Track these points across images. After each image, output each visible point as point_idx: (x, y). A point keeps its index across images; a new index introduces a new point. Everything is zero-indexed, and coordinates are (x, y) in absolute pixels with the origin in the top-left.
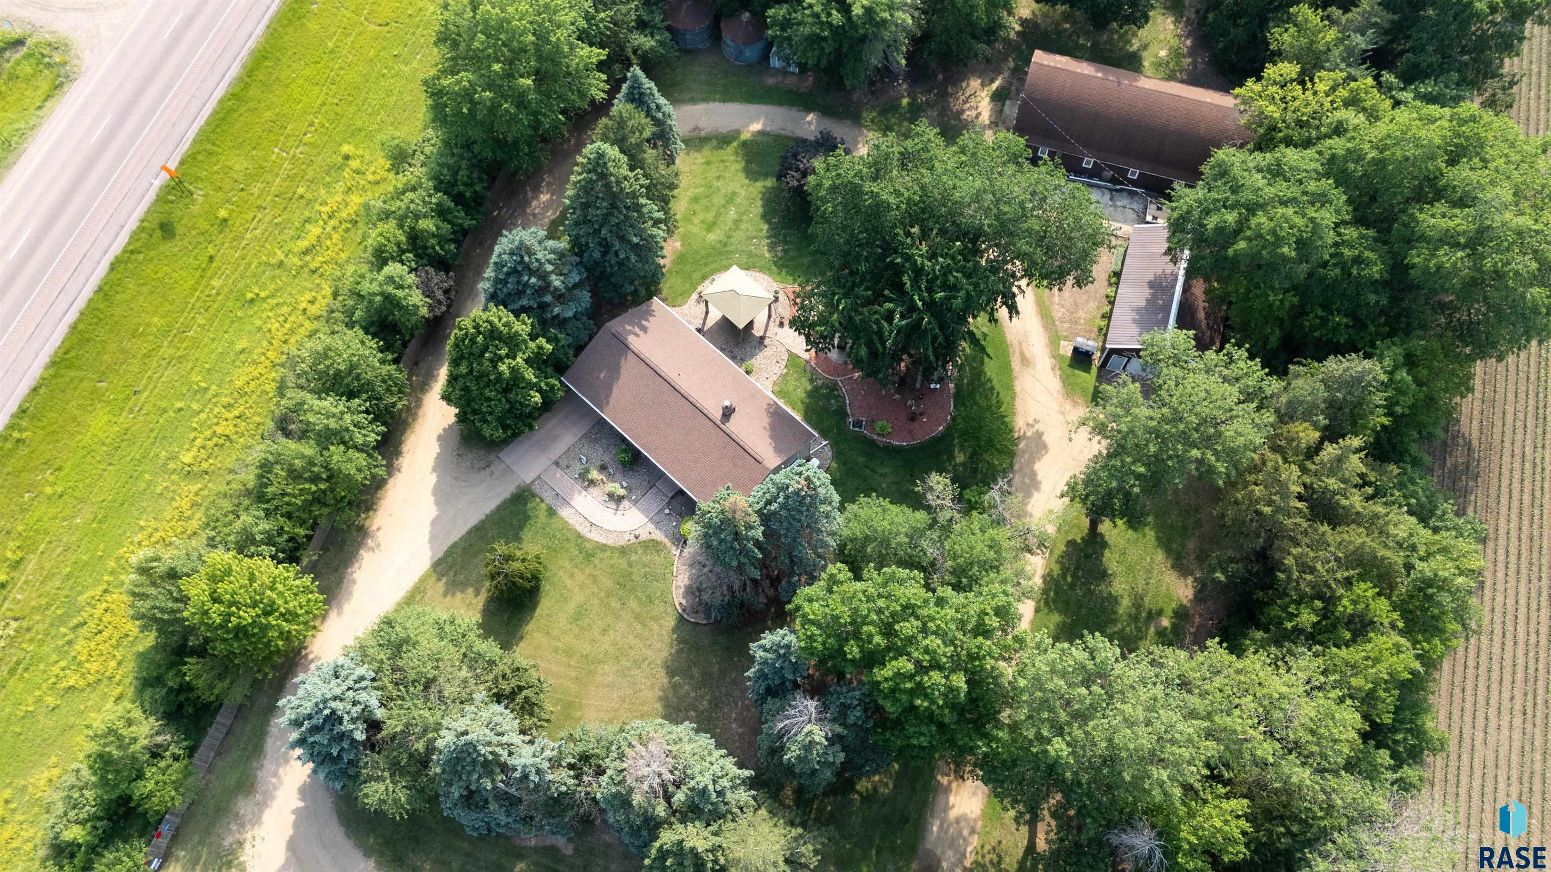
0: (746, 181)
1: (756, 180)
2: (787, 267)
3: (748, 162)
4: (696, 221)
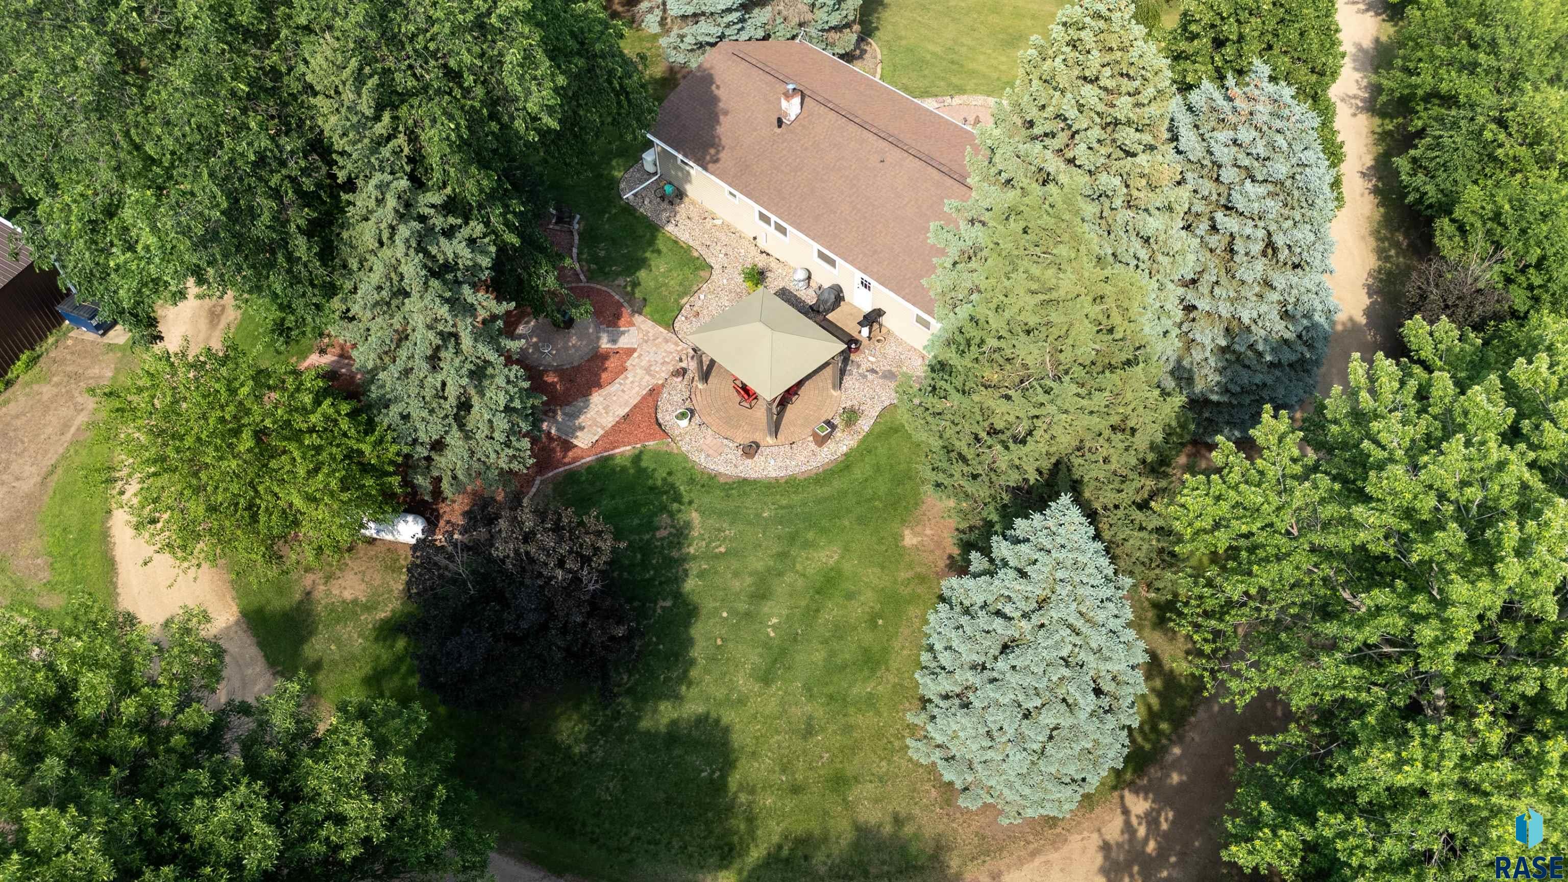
0: (728, 716)
1: (701, 721)
2: (652, 489)
3: (718, 786)
4: (868, 596)
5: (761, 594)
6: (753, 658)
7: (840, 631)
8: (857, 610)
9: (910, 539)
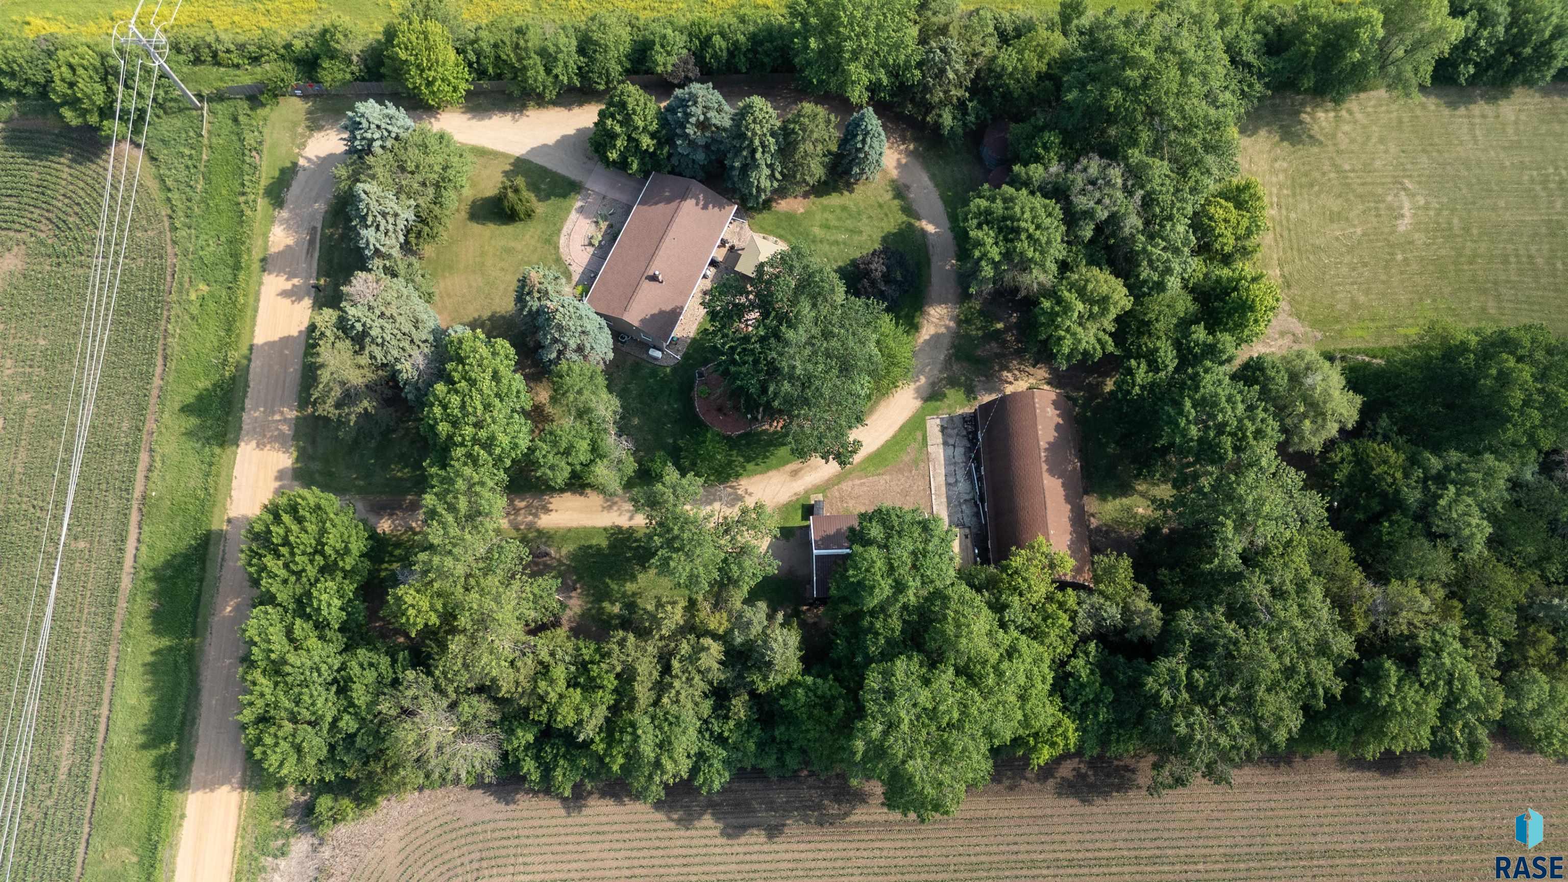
0: (878, 238)
1: (880, 244)
3: (896, 234)
4: (825, 215)
5: (837, 243)
6: (856, 238)
7: (839, 219)
8: (831, 217)
9: (802, 210)
